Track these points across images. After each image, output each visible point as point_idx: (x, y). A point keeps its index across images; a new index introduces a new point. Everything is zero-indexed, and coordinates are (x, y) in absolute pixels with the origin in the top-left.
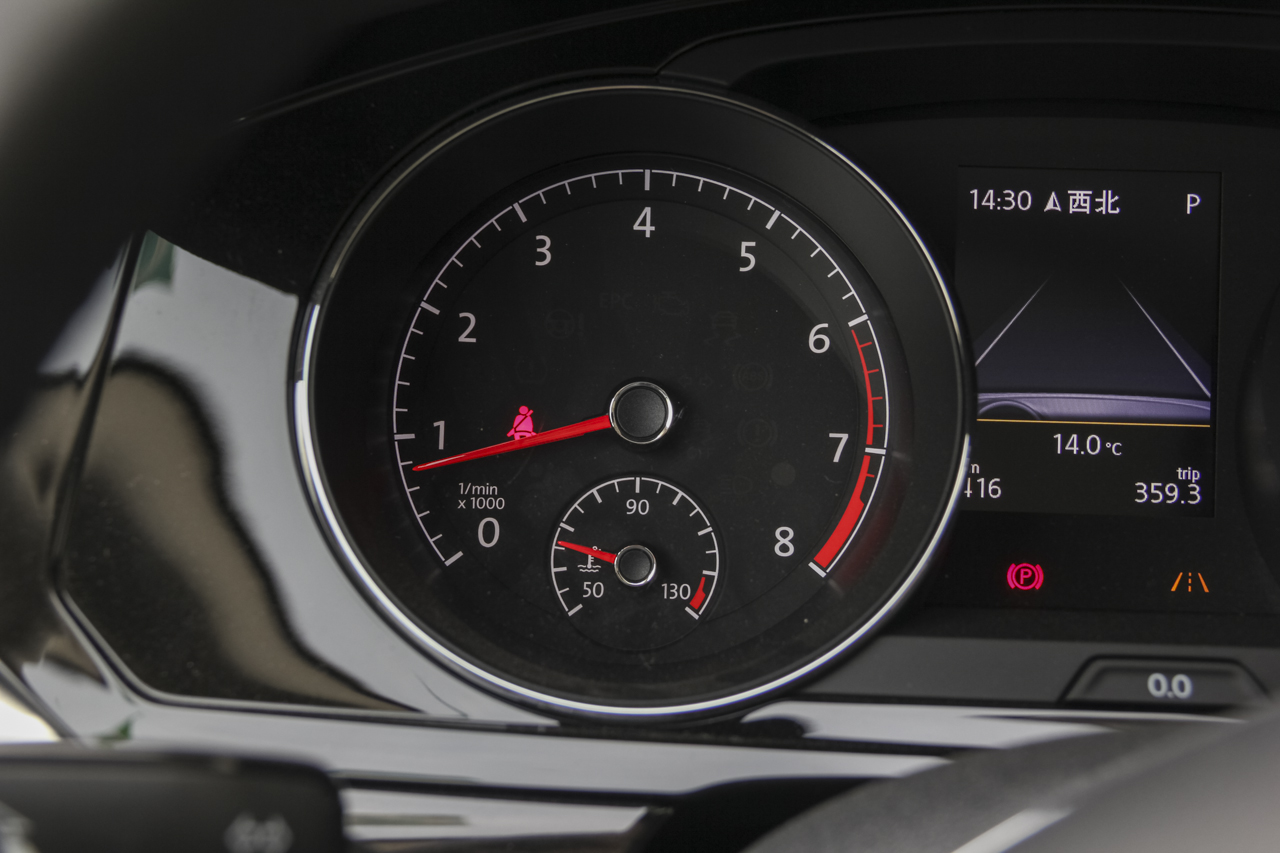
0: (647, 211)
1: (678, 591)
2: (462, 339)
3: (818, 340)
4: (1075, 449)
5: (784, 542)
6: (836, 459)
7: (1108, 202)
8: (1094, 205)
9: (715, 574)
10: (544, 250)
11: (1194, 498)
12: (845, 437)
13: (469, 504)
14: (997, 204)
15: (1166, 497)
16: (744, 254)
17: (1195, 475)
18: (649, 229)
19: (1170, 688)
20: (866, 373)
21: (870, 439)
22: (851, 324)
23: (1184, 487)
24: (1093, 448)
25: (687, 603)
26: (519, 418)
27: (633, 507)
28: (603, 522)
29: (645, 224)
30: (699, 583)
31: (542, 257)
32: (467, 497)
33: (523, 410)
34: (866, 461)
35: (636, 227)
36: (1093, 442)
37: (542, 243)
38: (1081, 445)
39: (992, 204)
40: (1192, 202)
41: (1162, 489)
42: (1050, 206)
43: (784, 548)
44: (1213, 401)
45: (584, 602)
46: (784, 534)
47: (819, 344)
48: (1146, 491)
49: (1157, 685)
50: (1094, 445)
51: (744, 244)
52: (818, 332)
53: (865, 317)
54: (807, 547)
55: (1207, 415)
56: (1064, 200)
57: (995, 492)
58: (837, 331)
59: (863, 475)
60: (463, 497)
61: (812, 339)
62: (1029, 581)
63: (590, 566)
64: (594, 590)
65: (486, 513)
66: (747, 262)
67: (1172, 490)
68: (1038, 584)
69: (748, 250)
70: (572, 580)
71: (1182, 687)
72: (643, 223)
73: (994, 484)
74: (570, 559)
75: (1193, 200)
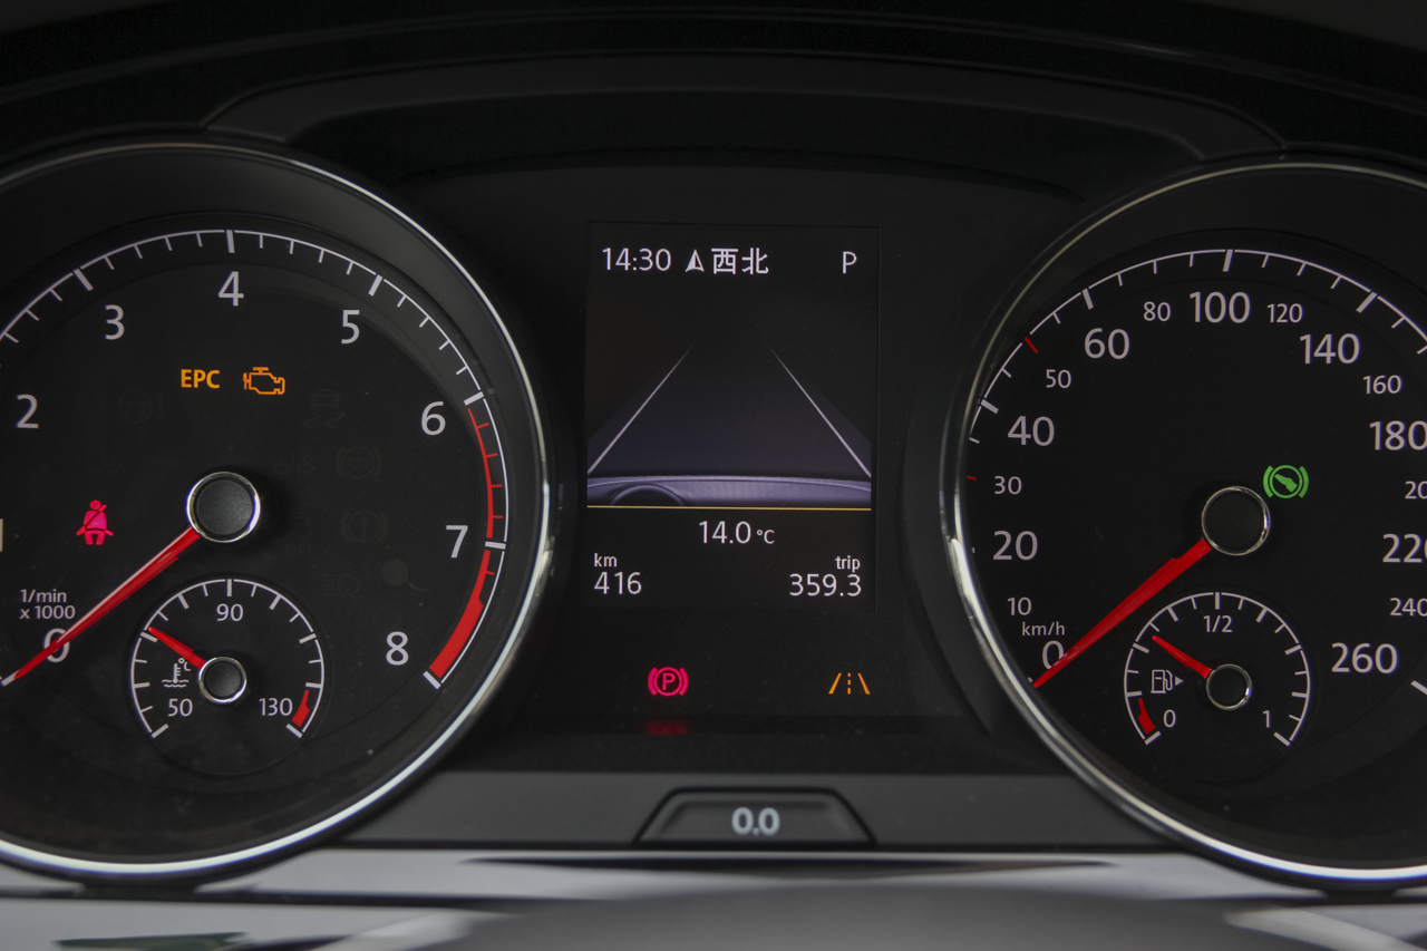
0: (235, 275)
1: (278, 707)
2: (22, 424)
3: (431, 420)
4: (723, 537)
5: (397, 649)
6: (455, 554)
7: (755, 261)
8: (741, 264)
9: (321, 686)
10: (115, 322)
11: (854, 589)
12: (464, 529)
13: (33, 613)
14: (633, 264)
15: (824, 590)
16: (346, 324)
17: (855, 564)
18: (236, 296)
19: (756, 824)
20: (485, 456)
21: (489, 534)
22: (468, 402)
23: (843, 577)
24: (743, 536)
25: (289, 720)
26: (91, 514)
27: (225, 612)
28: (194, 632)
29: (232, 290)
30: (302, 697)
31: (114, 329)
32: (31, 606)
33: (95, 504)
34: (487, 555)
35: (222, 294)
36: (743, 529)
37: (113, 314)
38: (730, 532)
39: (627, 264)
40: (848, 260)
41: (819, 580)
42: (691, 266)
43: (397, 656)
44: (873, 481)
45: (169, 721)
46: (397, 640)
47: (433, 424)
48: (804, 583)
49: (743, 822)
50: (744, 533)
51: (346, 313)
52: (433, 411)
53: (480, 395)
54: (423, 654)
55: (868, 497)
56: (707, 259)
57: (634, 587)
58: (453, 411)
59: (483, 571)
60: (26, 606)
61: (425, 419)
62: (671, 687)
63: (175, 681)
64: (180, 708)
65: (53, 623)
66: (349, 333)
67: (830, 581)
68: (682, 690)
69: (351, 319)
70: (156, 697)
71: (769, 822)
72: (230, 290)
73: (633, 579)
74: (157, 667)
75: (849, 258)
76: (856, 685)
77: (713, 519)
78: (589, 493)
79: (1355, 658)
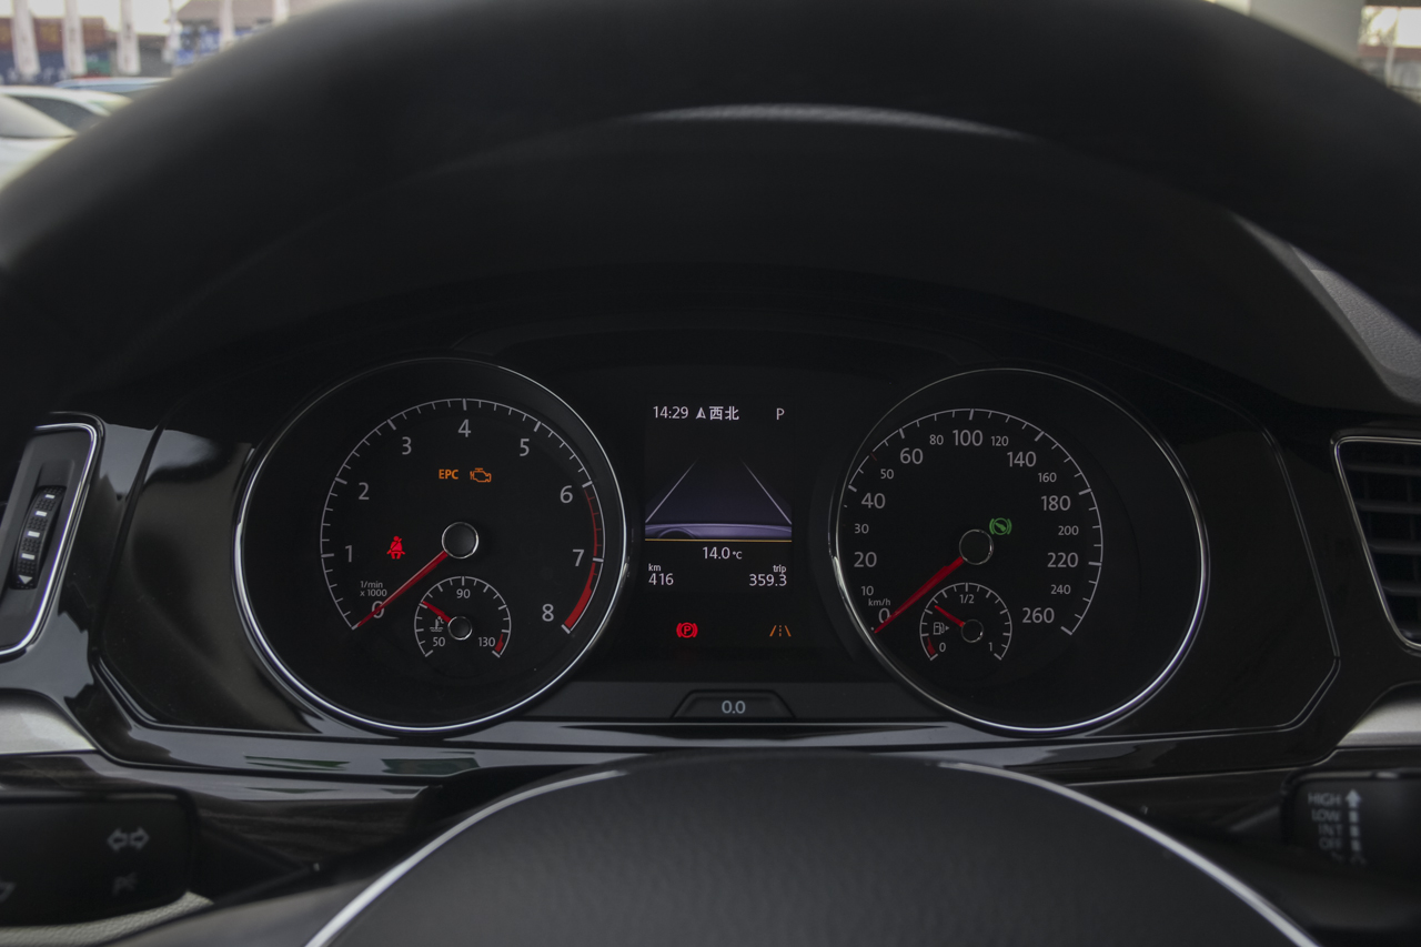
0: (466, 421)
1: (488, 642)
2: (361, 498)
3: (565, 495)
4: (715, 556)
5: (548, 612)
6: (577, 564)
7: (732, 413)
8: (725, 415)
9: (509, 632)
10: (407, 445)
11: (783, 582)
12: (582, 551)
13: (366, 593)
14: (669, 415)
15: (767, 582)
16: (522, 446)
17: (783, 569)
18: (467, 432)
19: (734, 709)
20: (593, 515)
21: (595, 553)
22: (584, 486)
23: (777, 576)
24: (726, 555)
25: (493, 648)
26: (393, 544)
27: (461, 593)
28: (445, 604)
29: (465, 429)
30: (501, 638)
31: (406, 449)
32: (366, 590)
33: (396, 538)
34: (594, 565)
35: (460, 431)
36: (726, 552)
37: (406, 442)
38: (719, 553)
39: (666, 415)
40: (780, 413)
41: (765, 578)
42: (699, 416)
43: (548, 616)
44: (793, 527)
45: (433, 648)
46: (548, 608)
47: (566, 497)
48: (756, 579)
49: (727, 708)
50: (726, 554)
51: (523, 440)
52: (566, 490)
53: (591, 483)
54: (561, 616)
55: (790, 535)
56: (707, 413)
57: (670, 581)
58: (576, 491)
59: (592, 574)
60: (363, 590)
61: (562, 495)
62: (688, 633)
63: (436, 628)
64: (439, 642)
65: (376, 598)
66: (524, 450)
67: (770, 578)
68: (694, 634)
69: (525, 443)
70: (427, 636)
71: (740, 707)
72: (464, 429)
73: (669, 577)
74: (427, 622)
75: (780, 412)
76: (784, 632)
77: (711, 546)
78: (647, 533)
79: (1034, 616)
